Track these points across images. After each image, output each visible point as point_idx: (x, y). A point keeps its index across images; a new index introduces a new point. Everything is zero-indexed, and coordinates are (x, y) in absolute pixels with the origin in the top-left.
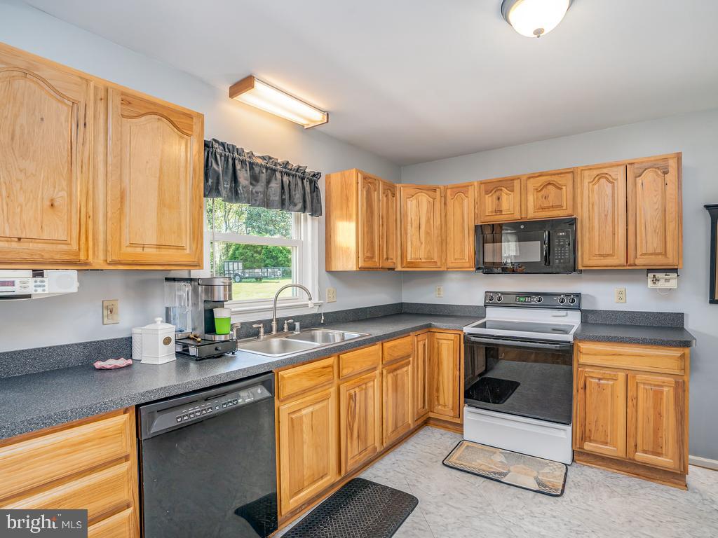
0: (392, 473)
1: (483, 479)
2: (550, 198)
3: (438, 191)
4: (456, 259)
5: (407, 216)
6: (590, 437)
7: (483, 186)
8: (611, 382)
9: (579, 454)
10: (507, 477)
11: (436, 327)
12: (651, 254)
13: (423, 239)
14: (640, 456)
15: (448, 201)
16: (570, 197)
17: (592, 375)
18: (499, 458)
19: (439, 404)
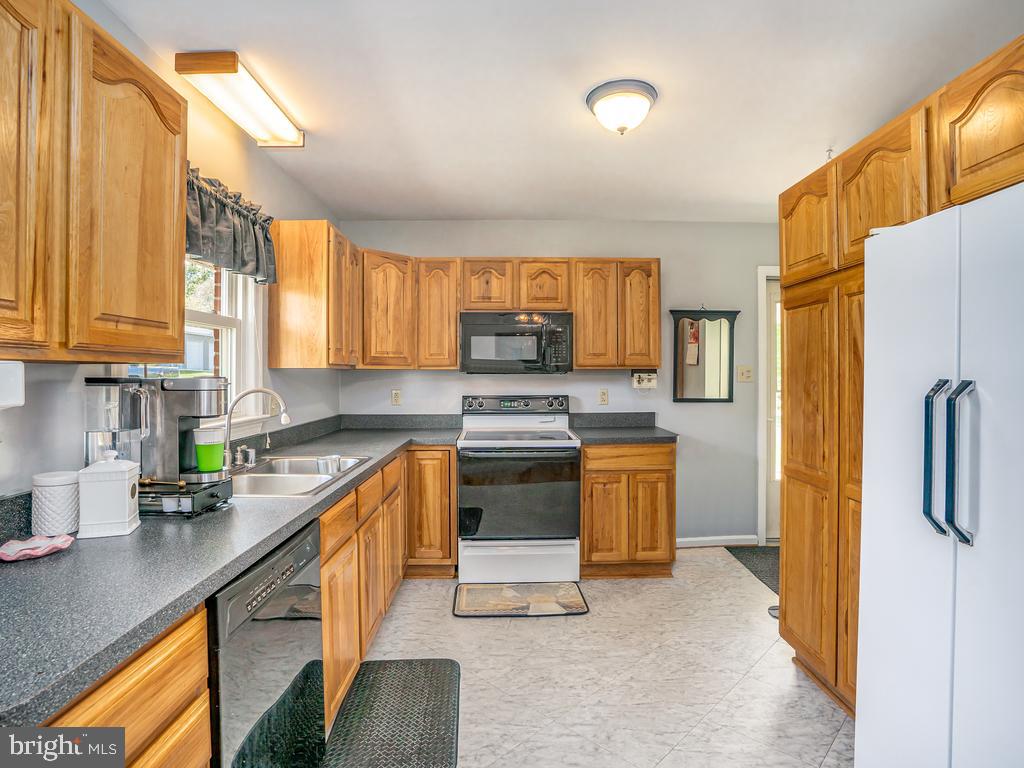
0: (402, 644)
1: (510, 618)
2: (546, 289)
3: (409, 263)
4: (431, 355)
5: (371, 293)
6: (597, 547)
7: (468, 265)
8: (615, 486)
9: (590, 569)
10: (530, 610)
11: (418, 444)
12: (637, 355)
13: (391, 328)
14: (641, 555)
15: (422, 279)
16: (565, 289)
17: (597, 480)
18: (509, 593)
19: (422, 545)
